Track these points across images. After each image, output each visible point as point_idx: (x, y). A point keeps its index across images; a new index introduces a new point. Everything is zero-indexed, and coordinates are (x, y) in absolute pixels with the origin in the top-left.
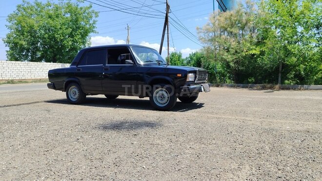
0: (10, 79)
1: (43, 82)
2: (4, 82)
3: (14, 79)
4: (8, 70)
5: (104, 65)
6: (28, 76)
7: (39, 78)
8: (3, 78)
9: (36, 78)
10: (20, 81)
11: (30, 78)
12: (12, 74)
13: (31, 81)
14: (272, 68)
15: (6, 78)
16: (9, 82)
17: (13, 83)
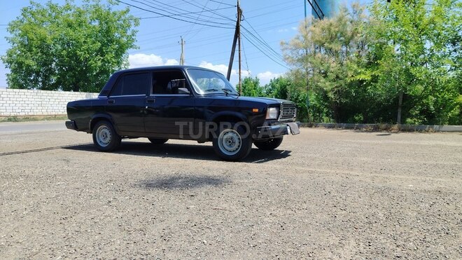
1: (59, 119)
2: (3, 118)
3: (18, 114)
4: (8, 102)
5: (148, 94)
6: (37, 111)
8: (2, 114)
9: (49, 114)
10: (27, 118)
11: (41, 113)
12: (14, 108)
13: (42, 117)
14: (388, 101)
15: (6, 114)
16: (10, 120)
17: (16, 121)
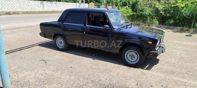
0: (8, 11)
1: (29, 13)
2: (4, 13)
3: (10, 11)
4: (5, 5)
5: (85, 25)
6: (19, 9)
7: (26, 11)
8: (3, 11)
9: (24, 11)
10: (15, 13)
11: (20, 11)
12: (8, 8)
13: (21, 13)
14: (189, 16)
15: (5, 11)
16: (7, 14)
17: (10, 14)
